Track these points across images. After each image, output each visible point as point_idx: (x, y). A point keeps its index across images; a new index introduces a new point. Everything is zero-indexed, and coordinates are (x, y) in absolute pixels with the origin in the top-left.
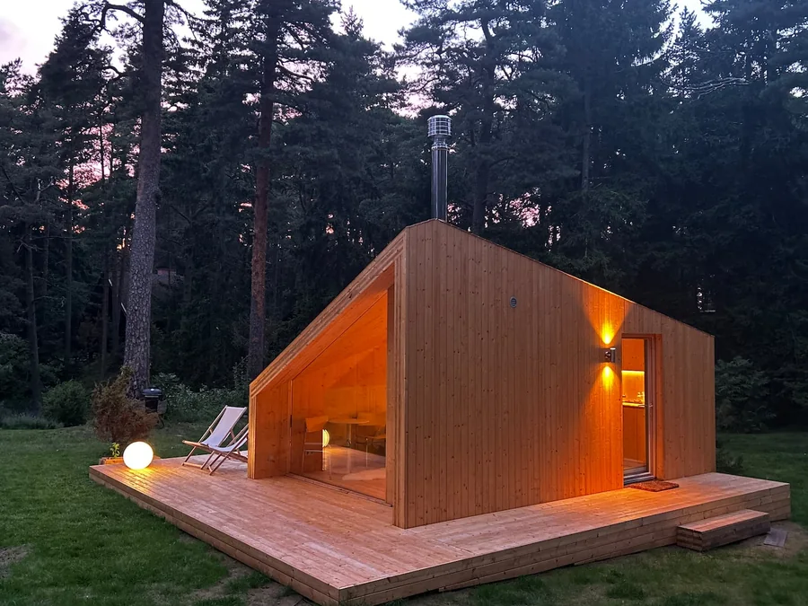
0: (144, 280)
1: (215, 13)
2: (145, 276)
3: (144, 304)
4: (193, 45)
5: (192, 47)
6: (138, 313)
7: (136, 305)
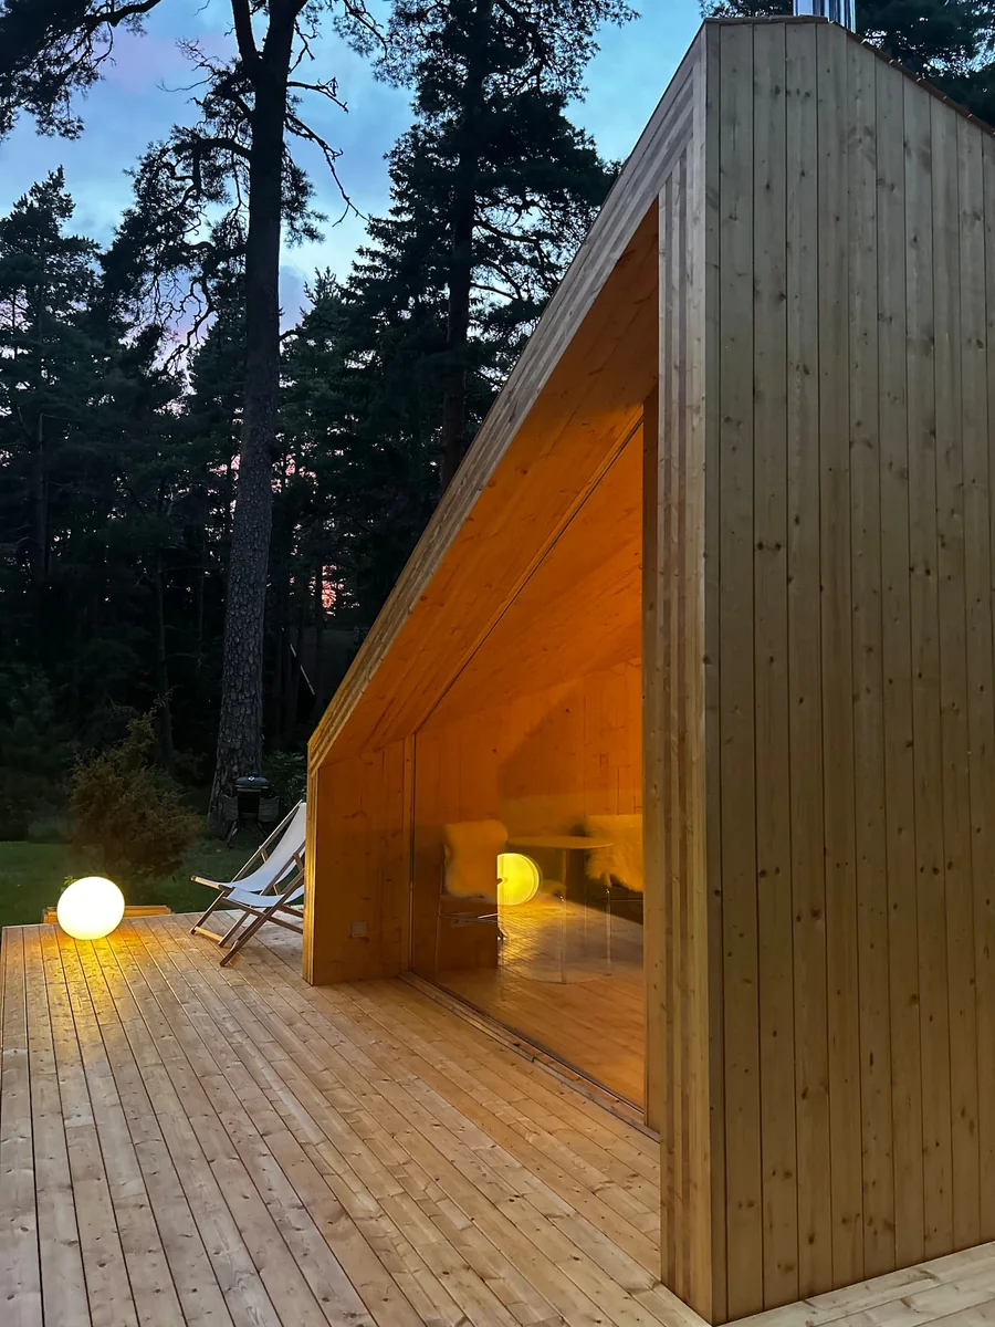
0: (251, 592)
1: (407, 209)
2: (252, 586)
3: (252, 633)
4: (373, 260)
5: (372, 264)
6: (240, 648)
7: (237, 635)
